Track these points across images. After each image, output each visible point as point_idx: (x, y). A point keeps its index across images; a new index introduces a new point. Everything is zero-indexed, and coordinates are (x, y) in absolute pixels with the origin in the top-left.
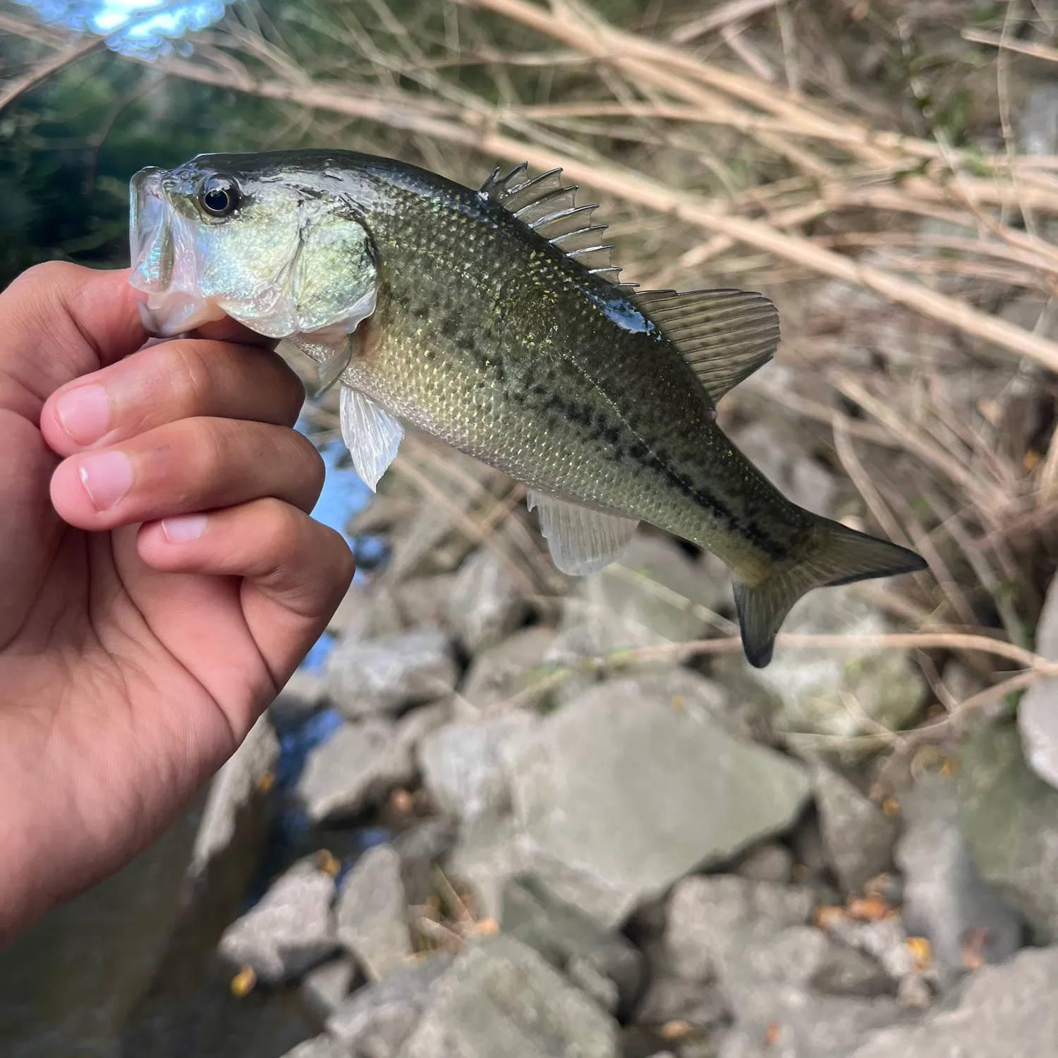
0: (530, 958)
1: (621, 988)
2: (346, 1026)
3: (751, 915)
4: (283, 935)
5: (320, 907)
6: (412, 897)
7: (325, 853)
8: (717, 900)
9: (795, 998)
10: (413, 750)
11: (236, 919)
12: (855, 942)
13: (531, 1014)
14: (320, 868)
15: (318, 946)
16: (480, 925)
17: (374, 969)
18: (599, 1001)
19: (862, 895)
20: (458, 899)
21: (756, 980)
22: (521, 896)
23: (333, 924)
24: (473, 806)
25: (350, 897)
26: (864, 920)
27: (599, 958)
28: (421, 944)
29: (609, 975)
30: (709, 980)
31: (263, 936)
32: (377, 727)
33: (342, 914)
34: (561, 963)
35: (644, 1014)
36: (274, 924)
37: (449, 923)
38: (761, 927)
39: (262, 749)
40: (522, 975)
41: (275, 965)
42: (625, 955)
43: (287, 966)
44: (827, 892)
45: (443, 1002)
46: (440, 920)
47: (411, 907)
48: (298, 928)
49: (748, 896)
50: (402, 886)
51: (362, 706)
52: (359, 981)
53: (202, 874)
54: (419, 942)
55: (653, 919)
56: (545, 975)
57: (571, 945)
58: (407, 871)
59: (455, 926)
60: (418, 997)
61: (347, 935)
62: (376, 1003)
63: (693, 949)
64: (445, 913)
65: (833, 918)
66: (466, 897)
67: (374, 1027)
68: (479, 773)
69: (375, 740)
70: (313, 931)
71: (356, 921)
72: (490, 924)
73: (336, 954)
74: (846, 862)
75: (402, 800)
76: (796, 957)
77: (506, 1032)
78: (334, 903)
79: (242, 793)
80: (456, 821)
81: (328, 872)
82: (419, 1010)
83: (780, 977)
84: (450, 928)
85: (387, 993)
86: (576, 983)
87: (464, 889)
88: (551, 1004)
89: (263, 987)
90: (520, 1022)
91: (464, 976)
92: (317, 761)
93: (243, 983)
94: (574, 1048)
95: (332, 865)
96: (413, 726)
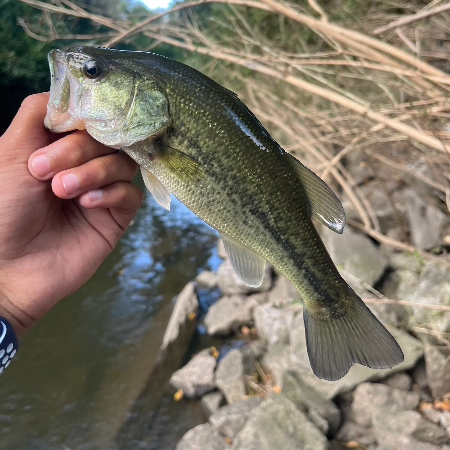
0: (293, 407)
1: (330, 425)
2: (217, 420)
3: (390, 402)
4: (195, 379)
5: (210, 370)
6: (247, 372)
7: (213, 348)
8: (376, 393)
9: (405, 440)
10: (252, 311)
11: (177, 370)
12: (436, 420)
13: (291, 430)
14: (211, 354)
15: (208, 386)
16: (274, 388)
17: (230, 398)
18: (321, 429)
19: (442, 400)
20: (265, 376)
21: (389, 429)
22: (290, 378)
23: (214, 379)
24: (274, 339)
25: (222, 368)
26: (441, 410)
27: (322, 410)
28: (250, 392)
29: (326, 418)
30: (369, 426)
31: (187, 378)
32: (237, 299)
33: (218, 374)
34: (306, 410)
35: (340, 436)
36: (191, 374)
37: (261, 385)
38: (394, 408)
39: (191, 303)
40: (288, 413)
41: (191, 391)
42: (334, 410)
43: (196, 392)
44: (425, 397)
45: (254, 419)
46: (257, 383)
47: (246, 376)
48: (201, 377)
49: (390, 394)
50: (243, 366)
51: (231, 290)
52: (224, 403)
53: (165, 350)
54: (248, 390)
55: (347, 397)
56: (298, 415)
57: (310, 403)
58: (246, 360)
59: (263, 386)
60: (247, 414)
61: (220, 383)
62: (229, 413)
63: (363, 412)
64: (260, 380)
65: (427, 408)
66: (269, 375)
67: (228, 423)
68: (277, 325)
69: (236, 305)
70: (207, 379)
71: (224, 378)
72: (278, 388)
73: (216, 390)
74: (435, 385)
75: (246, 330)
76: (408, 423)
77: (280, 436)
78: (215, 369)
79: (182, 319)
80: (267, 343)
81: (214, 356)
82: (246, 419)
83: (399, 430)
84: (261, 387)
85: (234, 410)
86: (311, 420)
87: (268, 372)
88: (299, 427)
89: (186, 398)
90: (287, 432)
91: (264, 410)
92: (212, 310)
93: (178, 396)
94: (307, 446)
95: (216, 354)
96: (252, 301)
